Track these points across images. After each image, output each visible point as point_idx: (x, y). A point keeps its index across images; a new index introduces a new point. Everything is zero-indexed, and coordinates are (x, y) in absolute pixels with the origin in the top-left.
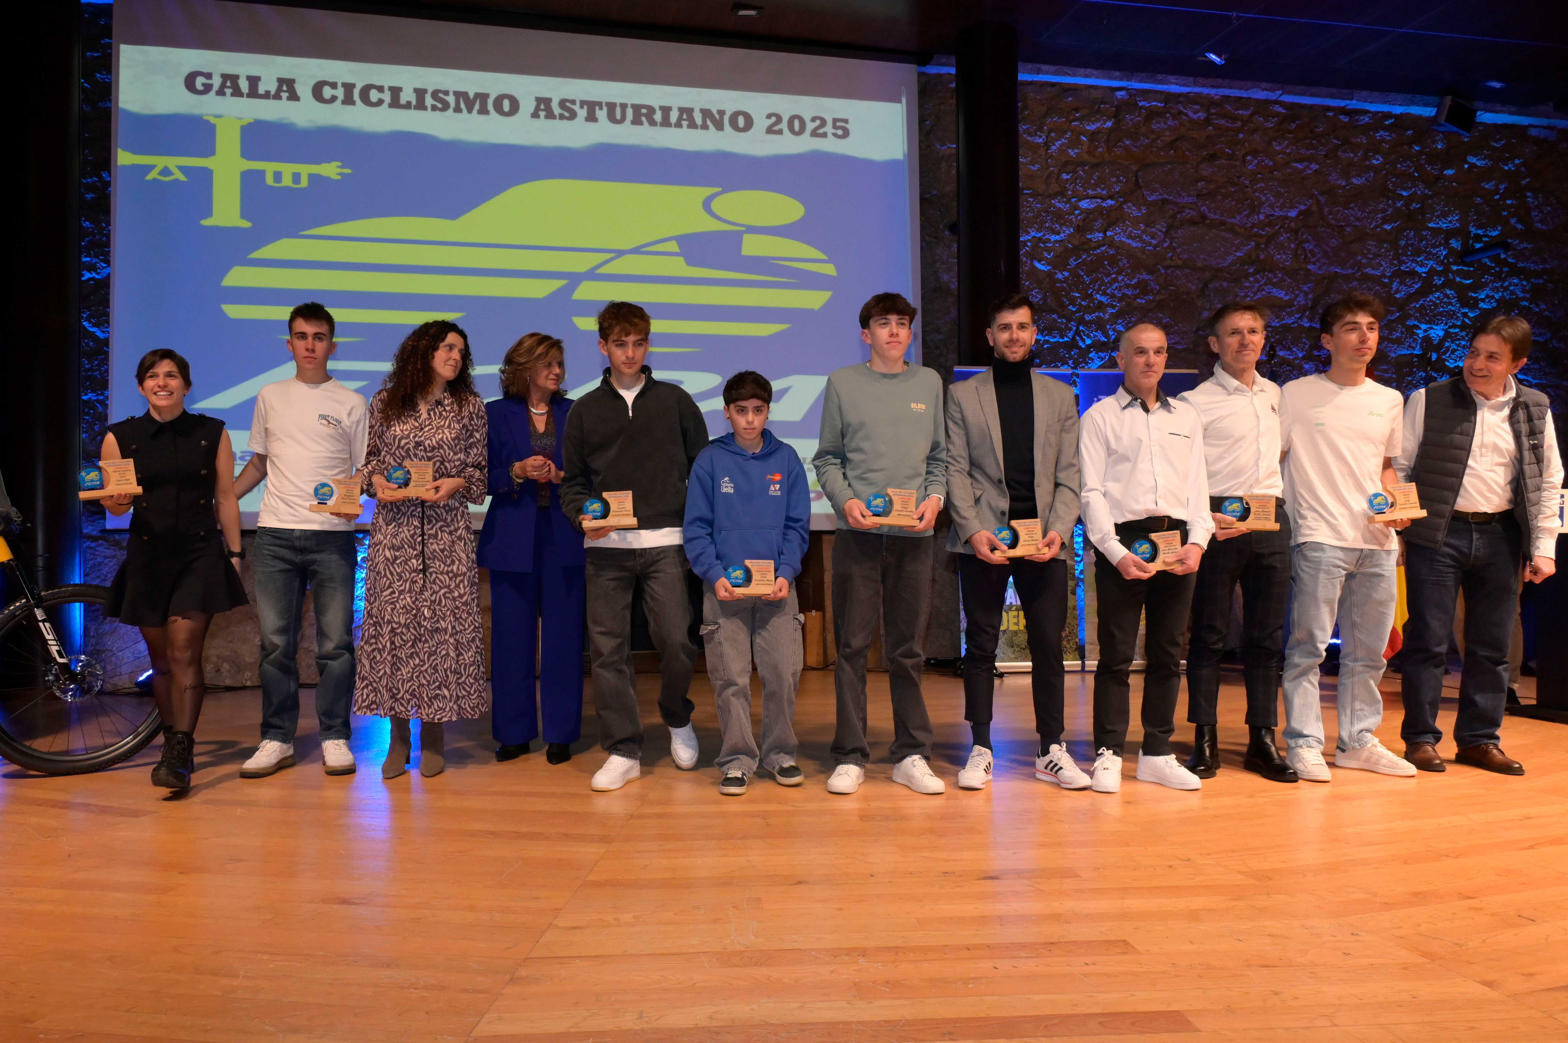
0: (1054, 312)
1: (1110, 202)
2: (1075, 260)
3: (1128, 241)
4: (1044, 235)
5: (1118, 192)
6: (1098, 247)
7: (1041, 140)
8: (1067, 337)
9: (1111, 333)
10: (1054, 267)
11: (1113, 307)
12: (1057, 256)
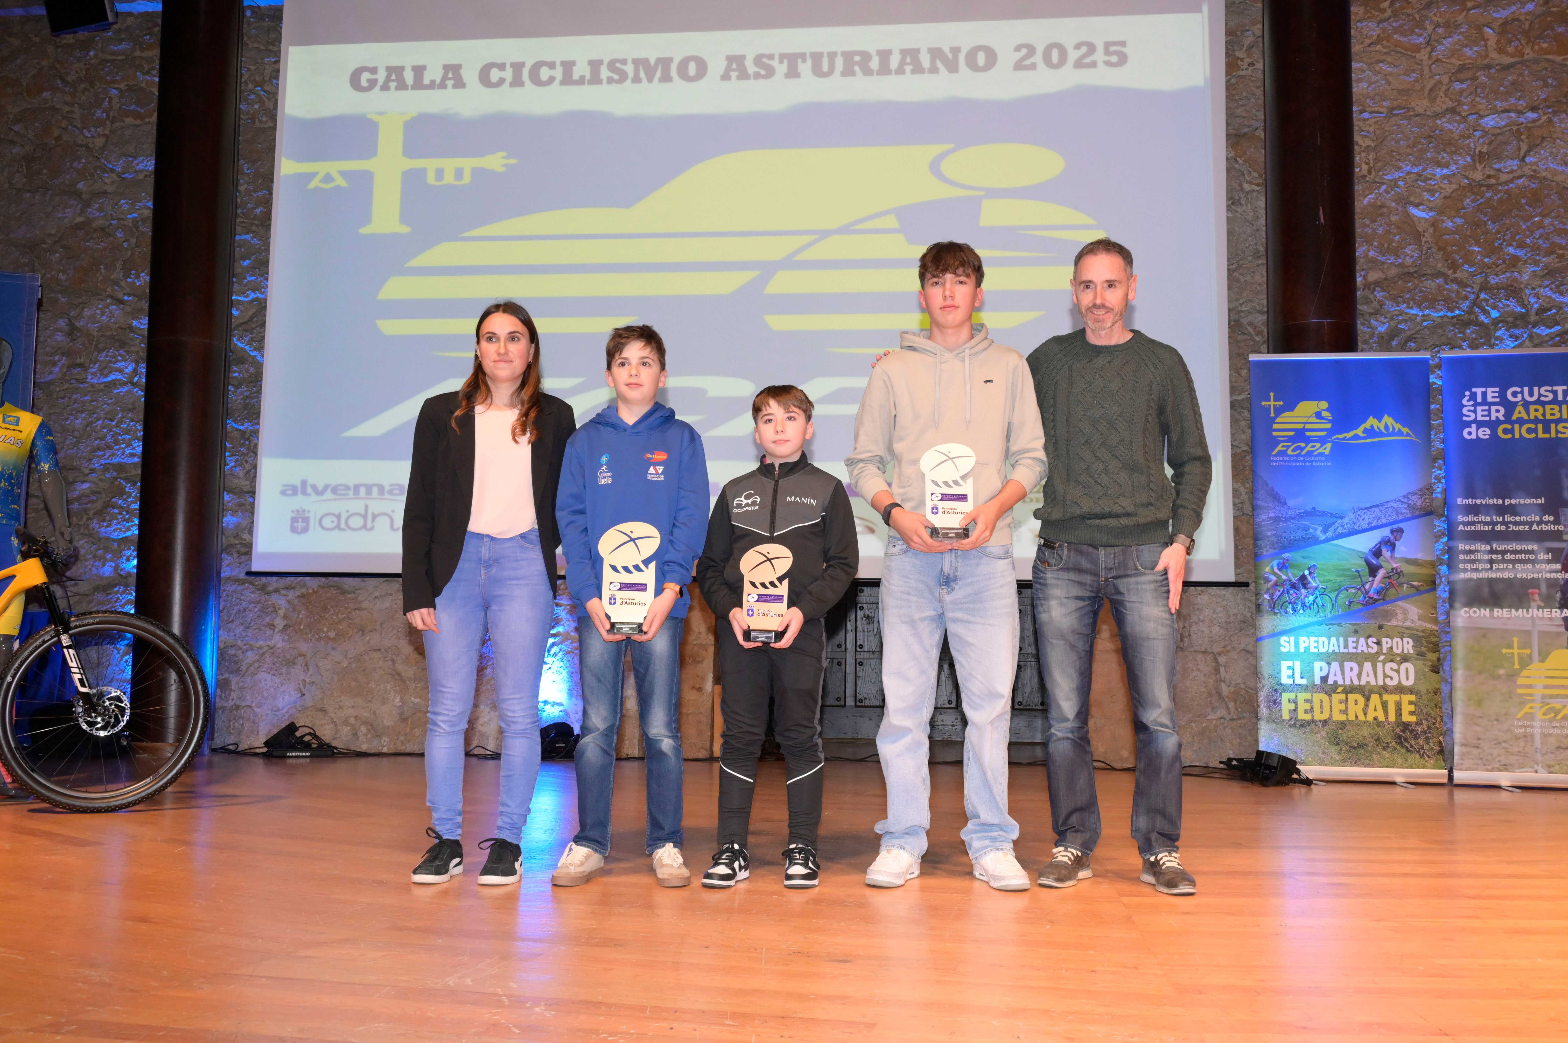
0: (1441, 274)
1: (1531, 115)
2: (1473, 201)
3: (1560, 168)
4: (1424, 170)
5: (1545, 100)
6: (1511, 181)
7: (1421, 40)
8: (1459, 309)
9: (1533, 300)
10: (1441, 212)
11: (1536, 263)
12: (1445, 197)
